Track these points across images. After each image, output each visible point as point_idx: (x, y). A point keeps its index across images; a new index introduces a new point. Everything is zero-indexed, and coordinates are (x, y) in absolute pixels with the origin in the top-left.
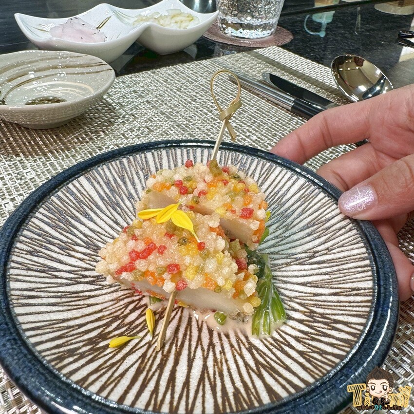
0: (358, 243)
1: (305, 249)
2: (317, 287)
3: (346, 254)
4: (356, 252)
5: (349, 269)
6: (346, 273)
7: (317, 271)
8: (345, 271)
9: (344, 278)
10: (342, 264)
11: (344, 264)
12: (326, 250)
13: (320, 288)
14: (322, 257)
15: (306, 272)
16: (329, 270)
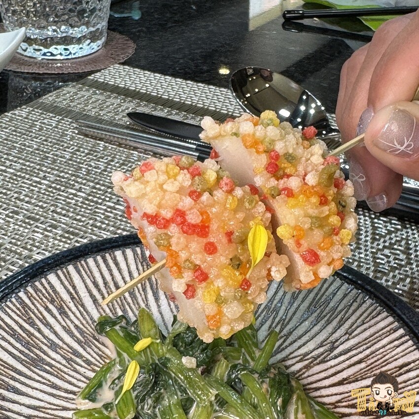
0: (379, 314)
1: (319, 342)
2: (357, 380)
3: (372, 330)
4: (382, 324)
5: (384, 347)
6: (383, 352)
7: (348, 363)
8: (381, 351)
9: (384, 359)
10: (373, 345)
11: (375, 343)
12: (345, 334)
13: (361, 380)
14: (344, 344)
15: (335, 368)
16: (361, 356)
